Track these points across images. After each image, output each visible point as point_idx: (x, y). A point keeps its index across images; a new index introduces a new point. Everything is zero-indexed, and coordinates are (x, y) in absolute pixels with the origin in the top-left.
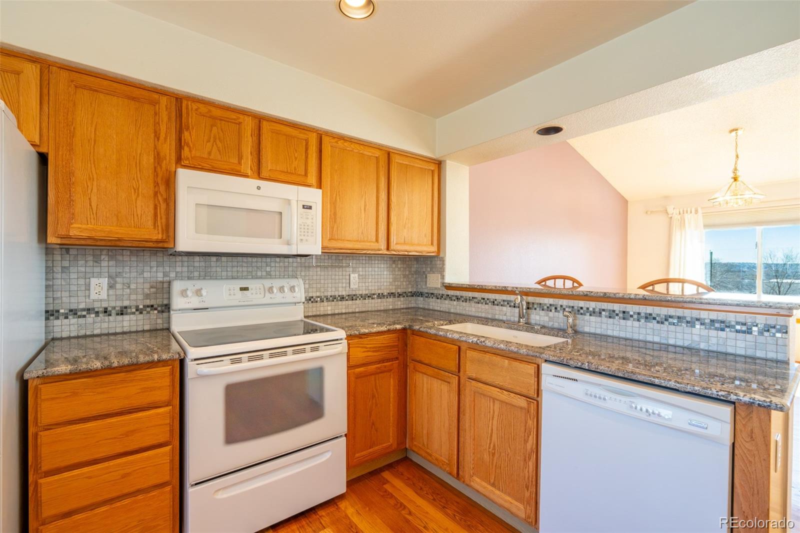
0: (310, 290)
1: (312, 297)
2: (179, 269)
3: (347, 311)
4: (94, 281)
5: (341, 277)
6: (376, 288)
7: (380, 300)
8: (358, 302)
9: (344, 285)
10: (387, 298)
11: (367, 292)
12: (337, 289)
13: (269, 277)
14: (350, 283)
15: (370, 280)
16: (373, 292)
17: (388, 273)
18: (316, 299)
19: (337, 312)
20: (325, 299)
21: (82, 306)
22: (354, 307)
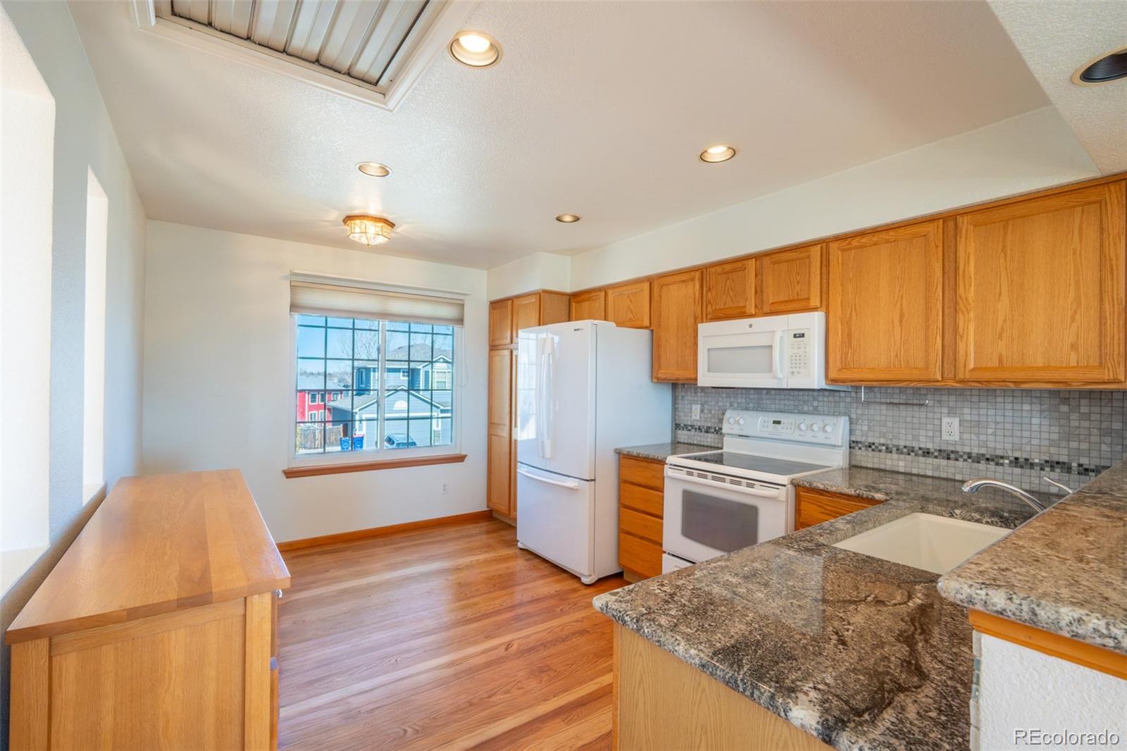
0: (870, 434)
1: (874, 444)
2: (739, 400)
3: (936, 474)
4: (694, 407)
5: (923, 421)
6: (1009, 446)
7: (1018, 471)
8: (960, 463)
9: (930, 434)
10: (1042, 469)
11: (983, 451)
12: (915, 438)
13: (817, 412)
14: (941, 431)
15: (990, 431)
16: (999, 453)
17: (1046, 422)
18: (880, 448)
19: (915, 471)
20: (894, 449)
21: (689, 423)
22: (951, 470)
